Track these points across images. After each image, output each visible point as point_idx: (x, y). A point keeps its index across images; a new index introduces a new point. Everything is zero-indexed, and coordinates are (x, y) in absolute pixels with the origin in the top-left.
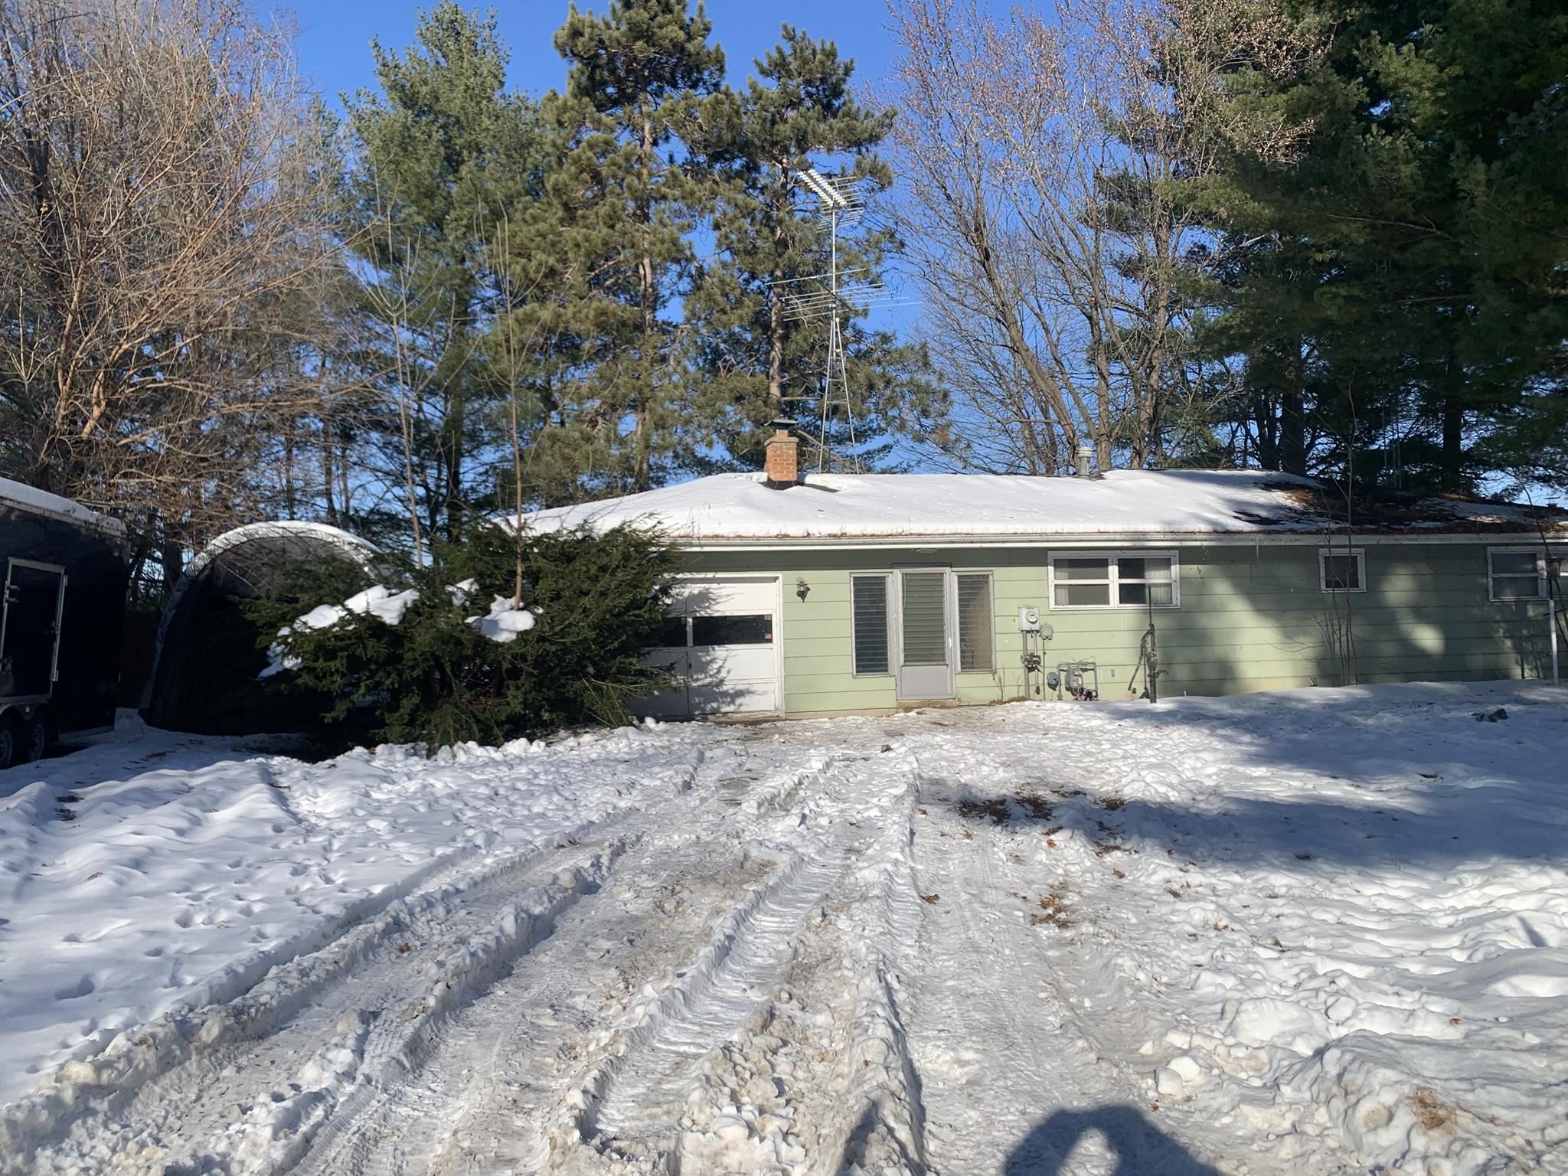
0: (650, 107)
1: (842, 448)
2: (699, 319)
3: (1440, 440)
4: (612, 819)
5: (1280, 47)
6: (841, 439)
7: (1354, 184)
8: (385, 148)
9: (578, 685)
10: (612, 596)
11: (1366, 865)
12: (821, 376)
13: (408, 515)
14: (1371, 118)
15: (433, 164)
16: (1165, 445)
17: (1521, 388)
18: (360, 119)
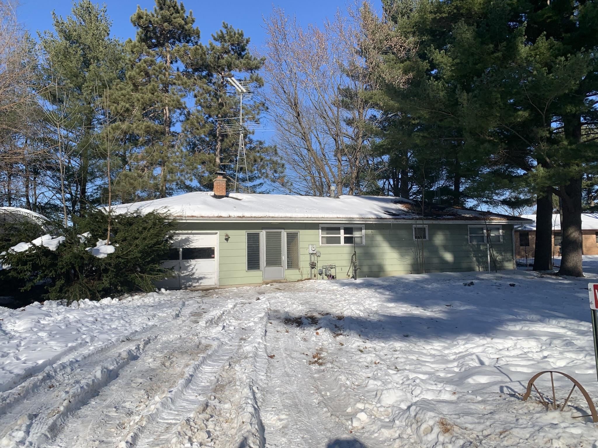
0: (169, 49)
1: (244, 184)
2: (188, 131)
3: (453, 188)
4: (145, 330)
5: (401, 47)
6: (244, 180)
7: (425, 97)
8: (57, 55)
9: (133, 276)
10: (148, 240)
11: (427, 338)
12: (236, 156)
13: (62, 205)
14: (431, 75)
15: (78, 64)
16: (361, 187)
17: (478, 171)
18: (46, 42)
